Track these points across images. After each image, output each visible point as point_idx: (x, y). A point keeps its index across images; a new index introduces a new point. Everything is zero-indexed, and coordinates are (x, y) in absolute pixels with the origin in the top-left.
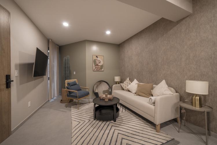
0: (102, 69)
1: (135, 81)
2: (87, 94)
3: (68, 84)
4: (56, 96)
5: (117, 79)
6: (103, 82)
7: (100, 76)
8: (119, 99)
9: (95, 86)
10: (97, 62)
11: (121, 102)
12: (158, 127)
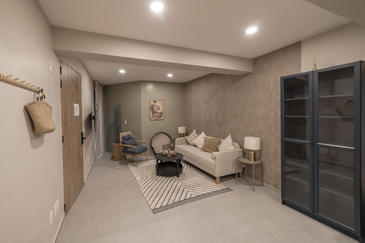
0: (161, 117)
1: (203, 135)
2: (146, 150)
3: (123, 138)
4: (102, 152)
5: (181, 130)
8: (182, 155)
10: (155, 109)
11: (184, 158)
12: (218, 180)
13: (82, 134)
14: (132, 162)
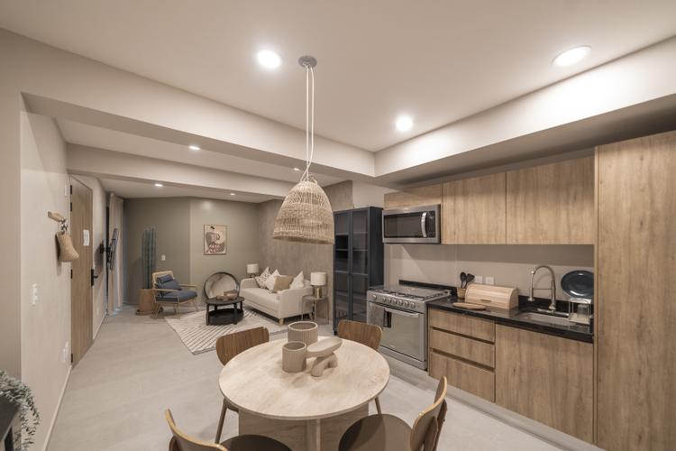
0: (222, 250)
1: (276, 273)
2: (195, 296)
3: (159, 280)
4: (119, 304)
5: (252, 269)
6: (231, 278)
7: (218, 263)
9: (208, 284)
10: (213, 239)
11: (249, 303)
12: (281, 322)
13: (92, 271)
14: (173, 314)
